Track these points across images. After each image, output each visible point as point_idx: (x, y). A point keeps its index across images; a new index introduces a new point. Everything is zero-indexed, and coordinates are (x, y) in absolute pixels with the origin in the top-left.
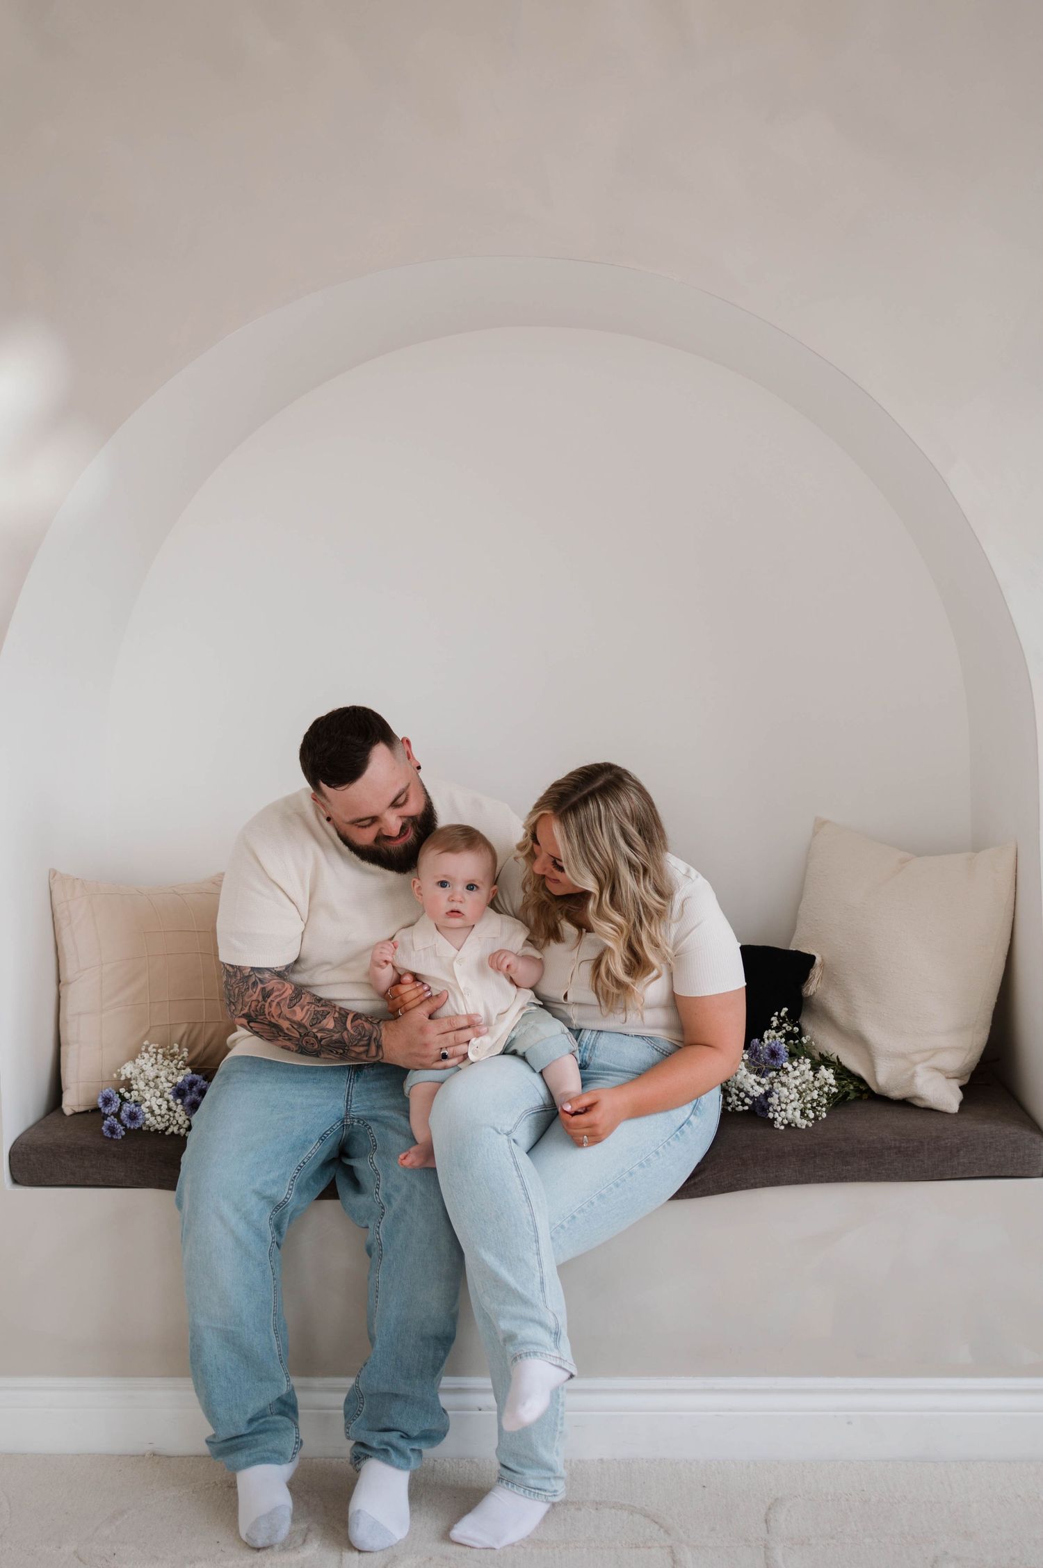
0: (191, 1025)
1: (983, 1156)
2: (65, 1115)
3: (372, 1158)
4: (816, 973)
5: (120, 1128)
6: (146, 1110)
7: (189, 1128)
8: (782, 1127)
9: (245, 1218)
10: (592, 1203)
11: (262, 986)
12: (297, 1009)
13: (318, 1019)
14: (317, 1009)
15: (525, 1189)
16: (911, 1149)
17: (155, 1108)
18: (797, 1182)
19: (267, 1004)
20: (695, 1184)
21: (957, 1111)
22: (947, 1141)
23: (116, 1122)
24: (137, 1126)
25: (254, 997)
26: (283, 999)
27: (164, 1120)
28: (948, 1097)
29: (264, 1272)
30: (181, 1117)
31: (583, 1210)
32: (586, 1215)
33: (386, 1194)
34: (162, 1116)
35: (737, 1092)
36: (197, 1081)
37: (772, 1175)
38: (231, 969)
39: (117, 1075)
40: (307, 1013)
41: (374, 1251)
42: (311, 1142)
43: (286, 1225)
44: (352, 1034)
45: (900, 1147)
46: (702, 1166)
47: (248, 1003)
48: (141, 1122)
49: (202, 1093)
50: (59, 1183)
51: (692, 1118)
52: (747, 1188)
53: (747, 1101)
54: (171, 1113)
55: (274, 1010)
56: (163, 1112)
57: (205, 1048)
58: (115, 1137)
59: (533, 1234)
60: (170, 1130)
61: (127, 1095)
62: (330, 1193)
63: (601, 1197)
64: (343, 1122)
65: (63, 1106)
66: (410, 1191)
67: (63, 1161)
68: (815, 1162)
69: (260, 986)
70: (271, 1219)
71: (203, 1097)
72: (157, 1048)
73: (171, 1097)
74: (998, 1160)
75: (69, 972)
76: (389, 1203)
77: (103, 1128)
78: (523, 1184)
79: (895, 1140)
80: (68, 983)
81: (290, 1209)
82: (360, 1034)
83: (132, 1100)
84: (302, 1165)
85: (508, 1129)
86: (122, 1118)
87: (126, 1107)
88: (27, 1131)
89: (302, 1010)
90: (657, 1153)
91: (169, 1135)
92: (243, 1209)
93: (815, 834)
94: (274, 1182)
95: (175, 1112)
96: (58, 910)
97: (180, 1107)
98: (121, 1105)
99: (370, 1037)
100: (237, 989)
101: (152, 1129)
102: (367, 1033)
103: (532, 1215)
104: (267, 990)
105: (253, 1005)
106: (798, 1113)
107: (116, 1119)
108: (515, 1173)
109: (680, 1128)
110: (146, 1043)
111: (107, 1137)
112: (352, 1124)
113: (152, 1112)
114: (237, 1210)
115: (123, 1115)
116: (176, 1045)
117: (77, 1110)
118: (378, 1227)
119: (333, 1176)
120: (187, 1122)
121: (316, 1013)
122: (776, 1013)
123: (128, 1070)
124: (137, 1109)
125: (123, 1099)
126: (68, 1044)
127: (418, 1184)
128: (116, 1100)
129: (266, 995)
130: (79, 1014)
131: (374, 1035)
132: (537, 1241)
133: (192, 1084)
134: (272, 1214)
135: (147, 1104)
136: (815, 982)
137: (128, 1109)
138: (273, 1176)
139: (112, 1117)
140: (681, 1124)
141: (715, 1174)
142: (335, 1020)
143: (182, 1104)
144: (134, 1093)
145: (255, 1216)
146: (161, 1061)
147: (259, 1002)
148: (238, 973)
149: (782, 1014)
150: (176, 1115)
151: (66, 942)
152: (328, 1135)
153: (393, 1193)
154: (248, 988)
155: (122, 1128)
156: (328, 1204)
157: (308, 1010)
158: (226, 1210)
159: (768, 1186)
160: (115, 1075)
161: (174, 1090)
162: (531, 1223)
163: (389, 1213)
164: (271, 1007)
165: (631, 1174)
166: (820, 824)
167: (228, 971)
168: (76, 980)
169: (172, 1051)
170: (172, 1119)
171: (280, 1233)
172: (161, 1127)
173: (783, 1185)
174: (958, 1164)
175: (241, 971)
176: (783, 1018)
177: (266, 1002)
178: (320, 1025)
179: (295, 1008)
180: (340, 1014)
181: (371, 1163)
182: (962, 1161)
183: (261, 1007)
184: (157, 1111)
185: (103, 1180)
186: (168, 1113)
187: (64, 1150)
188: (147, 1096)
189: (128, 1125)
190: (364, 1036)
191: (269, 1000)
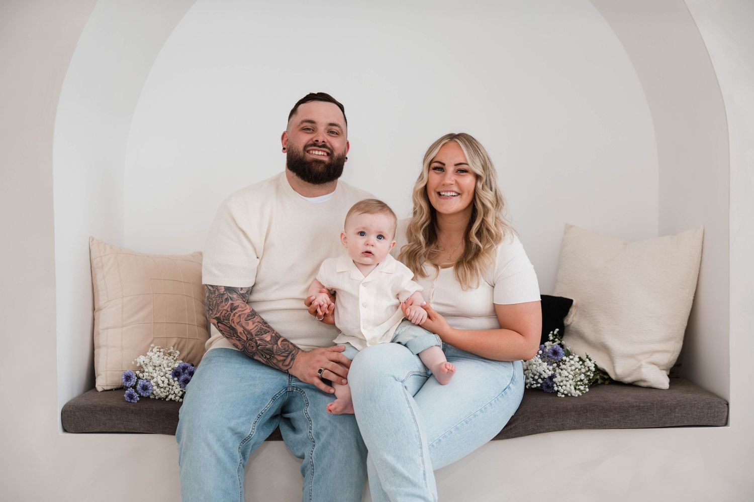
0: (180, 339)
1: (690, 412)
2: (98, 391)
3: (306, 410)
4: (573, 311)
5: (136, 395)
6: (154, 384)
7: (182, 397)
8: (563, 396)
9: (224, 446)
10: (451, 433)
11: (232, 302)
12: (250, 322)
13: (261, 333)
14: (262, 327)
15: (413, 415)
16: (646, 407)
17: (160, 382)
18: (575, 428)
19: (232, 314)
20: (511, 429)
21: (668, 388)
22: (668, 403)
23: (134, 391)
24: (148, 394)
25: (225, 308)
26: (243, 314)
27: (165, 391)
28: (661, 380)
29: (234, 482)
30: (177, 389)
31: (445, 436)
32: (447, 440)
33: (316, 433)
34: (165, 388)
35: (533, 376)
36: (187, 367)
37: (559, 424)
38: (211, 289)
39: (135, 363)
40: (255, 327)
41: (307, 470)
42: (267, 400)
43: (249, 453)
44: (279, 348)
45: (639, 406)
46: (515, 418)
47: (221, 310)
48: (150, 392)
49: (191, 374)
50: (95, 431)
51: (511, 385)
52: (543, 432)
53: (540, 381)
54: (170, 387)
55: (236, 319)
56: (165, 385)
57: (188, 354)
58: (132, 401)
59: (419, 443)
60: (170, 397)
61: (141, 375)
62: (276, 436)
63: (457, 429)
64: (286, 389)
65: (96, 386)
66: (333, 430)
67: (98, 416)
68: (587, 415)
69: (230, 302)
70: (239, 448)
71: (192, 377)
72: (160, 349)
73: (171, 377)
74: (699, 415)
75: (101, 302)
76: (318, 438)
77: (125, 396)
78: (412, 412)
79: (636, 402)
80: (100, 310)
81: (252, 442)
82: (285, 349)
83: (145, 378)
84: (261, 414)
85: (402, 378)
86: (137, 389)
87: (140, 382)
88: (73, 400)
89: (253, 324)
90: (491, 404)
91: (169, 401)
92: (223, 440)
93: (565, 233)
94: (243, 424)
95: (173, 386)
96: (95, 262)
97: (177, 383)
98: (137, 381)
99: (291, 352)
100: (215, 301)
101: (157, 398)
102: (289, 350)
103: (418, 431)
104: (235, 305)
105: (224, 313)
106: (573, 388)
107: (133, 390)
108: (407, 405)
109: (504, 390)
110: (152, 345)
111: (127, 401)
112: (292, 391)
113: (158, 385)
114: (219, 440)
115: (138, 387)
116: (172, 348)
117: (106, 388)
118: (311, 454)
119: (277, 425)
120: (181, 393)
121: (261, 329)
122: (552, 332)
123: (141, 359)
124: (148, 383)
125: (139, 378)
126: (99, 347)
127: (338, 425)
128: (134, 377)
129: (233, 308)
130: (107, 328)
131: (294, 352)
132: (421, 448)
133: (184, 368)
134: (240, 445)
135: (155, 380)
136: (572, 316)
137: (142, 383)
138: (242, 419)
139: (131, 388)
140: (505, 387)
141: (524, 423)
142: (272, 337)
143: (178, 380)
144: (145, 374)
145: (230, 445)
146: (163, 357)
147: (228, 311)
148: (217, 291)
149: (555, 332)
150: (174, 388)
151: (100, 283)
152: (277, 396)
153: (321, 432)
154: (222, 302)
155: (138, 395)
156: (274, 444)
157: (257, 325)
158: (211, 439)
159: (557, 431)
160: (133, 363)
161: (172, 372)
162: (417, 436)
163: (318, 445)
164: (234, 316)
165: (475, 416)
166: (569, 227)
167: (210, 290)
168: (105, 307)
169: (169, 351)
170: (171, 390)
171: (244, 458)
172: (163, 395)
173: (566, 430)
174: (675, 417)
175: (218, 290)
176: (556, 335)
177: (232, 312)
178: (262, 336)
179: (249, 321)
180: (275, 335)
181: (306, 414)
182: (677, 415)
183: (228, 315)
184: (161, 385)
185: (125, 428)
186: (168, 386)
187: (99, 409)
188: (155, 375)
189: (142, 394)
190: (287, 351)
191: (234, 312)
